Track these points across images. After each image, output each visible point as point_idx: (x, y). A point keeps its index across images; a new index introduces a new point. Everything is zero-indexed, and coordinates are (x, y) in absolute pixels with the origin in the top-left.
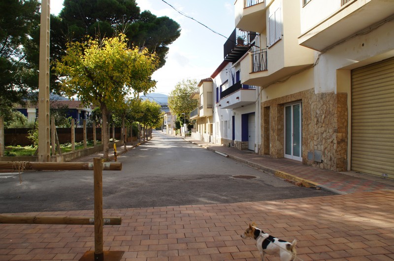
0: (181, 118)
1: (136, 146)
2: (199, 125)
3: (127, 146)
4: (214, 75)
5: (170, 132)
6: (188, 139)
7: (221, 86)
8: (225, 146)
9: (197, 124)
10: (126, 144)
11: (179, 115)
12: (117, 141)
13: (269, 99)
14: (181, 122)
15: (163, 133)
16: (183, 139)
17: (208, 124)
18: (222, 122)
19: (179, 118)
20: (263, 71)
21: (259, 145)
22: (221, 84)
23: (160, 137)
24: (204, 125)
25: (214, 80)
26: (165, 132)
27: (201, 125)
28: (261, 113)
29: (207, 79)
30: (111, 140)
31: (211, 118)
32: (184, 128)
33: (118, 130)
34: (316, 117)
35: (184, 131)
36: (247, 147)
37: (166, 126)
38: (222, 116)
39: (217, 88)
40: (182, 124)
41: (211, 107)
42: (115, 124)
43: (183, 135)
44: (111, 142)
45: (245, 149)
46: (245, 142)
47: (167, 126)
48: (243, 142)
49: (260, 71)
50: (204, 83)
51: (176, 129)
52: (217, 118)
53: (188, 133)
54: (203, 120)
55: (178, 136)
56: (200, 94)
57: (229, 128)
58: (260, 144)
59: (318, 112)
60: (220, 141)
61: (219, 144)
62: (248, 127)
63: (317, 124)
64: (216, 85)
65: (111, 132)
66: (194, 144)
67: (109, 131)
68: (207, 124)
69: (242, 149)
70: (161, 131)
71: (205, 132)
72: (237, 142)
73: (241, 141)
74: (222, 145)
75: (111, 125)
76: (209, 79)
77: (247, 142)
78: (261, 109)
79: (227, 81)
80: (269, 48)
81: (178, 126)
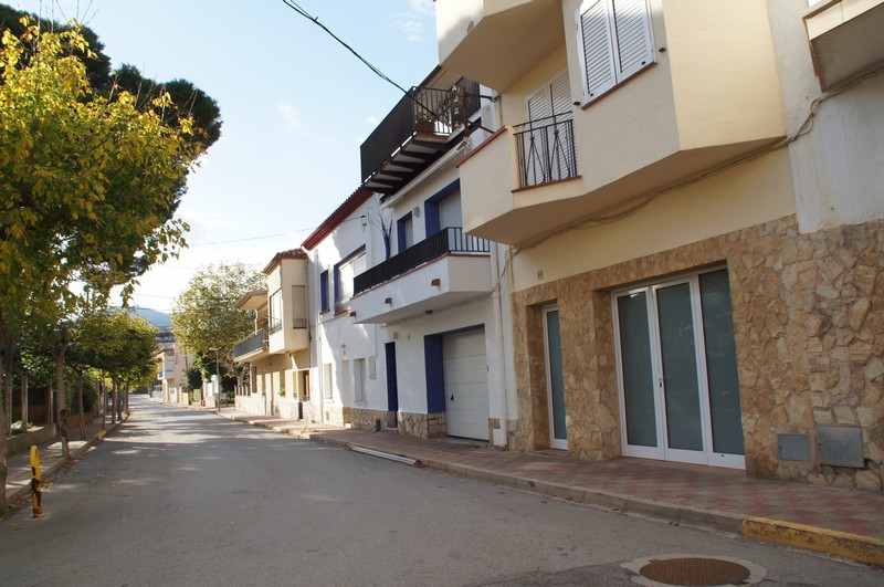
0: (205, 361)
1: (96, 442)
2: (259, 377)
3: (71, 444)
4: (312, 242)
5: (174, 397)
6: (228, 414)
7: (337, 267)
8: (359, 428)
9: (255, 374)
10: (65, 436)
11: (200, 354)
12: (35, 429)
13: (547, 279)
14: (203, 372)
15: (152, 400)
16: (214, 413)
17: (292, 374)
18: (343, 365)
19: (200, 360)
20: (560, 181)
21: (508, 422)
22: (340, 259)
23: (150, 412)
24: (277, 375)
25: (311, 254)
26: (157, 398)
27: (268, 376)
28: (516, 326)
29: (291, 252)
30: (17, 426)
31: (305, 355)
32: (212, 387)
33: (39, 396)
34: (816, 310)
35: (210, 394)
36: (443, 428)
37: (160, 382)
38: (344, 346)
39: (325, 275)
40: (208, 377)
41: (303, 324)
42: (30, 376)
43: (210, 403)
44: (16, 432)
45: (438, 436)
46: (437, 415)
47: (165, 382)
48: (431, 416)
49: (552, 182)
50: (284, 261)
51: (189, 390)
52: (325, 353)
53: (224, 397)
54: (275, 362)
55: (197, 406)
56: (269, 294)
57: (373, 377)
58: (514, 417)
59: (830, 293)
60: (341, 415)
61: (337, 422)
62: (443, 372)
63: (821, 336)
64: (319, 266)
65: (17, 403)
66: (257, 425)
67: (10, 400)
68: (289, 374)
69: (431, 436)
70: (147, 396)
71: (283, 394)
72: (409, 417)
73: (425, 412)
74: (348, 426)
75: (17, 382)
76: (296, 251)
77: (442, 415)
78: (515, 310)
79: (363, 247)
80: (585, 108)
81: (195, 381)
